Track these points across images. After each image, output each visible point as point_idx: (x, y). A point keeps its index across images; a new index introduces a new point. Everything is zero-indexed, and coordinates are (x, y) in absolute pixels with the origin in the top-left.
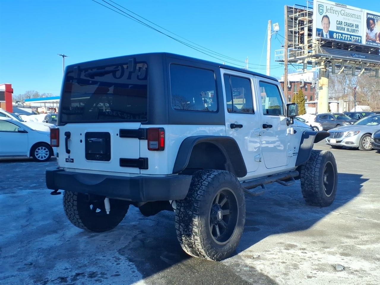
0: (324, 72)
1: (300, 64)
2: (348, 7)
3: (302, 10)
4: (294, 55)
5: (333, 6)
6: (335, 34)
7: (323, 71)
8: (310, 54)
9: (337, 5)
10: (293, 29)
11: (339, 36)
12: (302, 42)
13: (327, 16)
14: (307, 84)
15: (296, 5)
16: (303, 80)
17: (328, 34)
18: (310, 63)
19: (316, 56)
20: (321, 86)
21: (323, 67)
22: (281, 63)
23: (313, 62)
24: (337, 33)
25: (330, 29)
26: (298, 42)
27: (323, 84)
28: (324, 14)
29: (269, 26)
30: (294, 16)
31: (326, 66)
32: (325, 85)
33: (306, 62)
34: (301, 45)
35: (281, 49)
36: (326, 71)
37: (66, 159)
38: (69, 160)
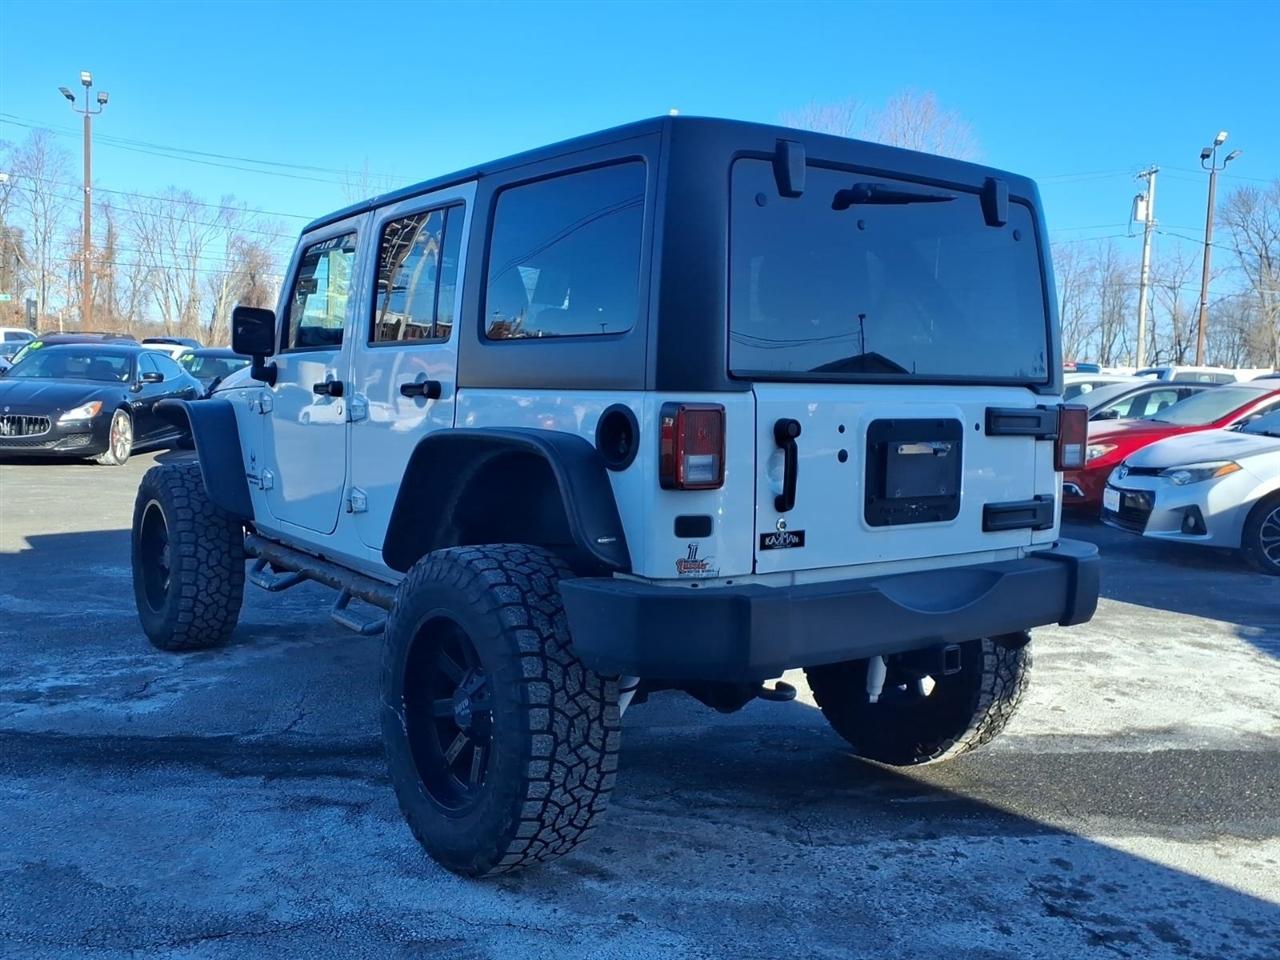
37: (763, 537)
38: (777, 539)
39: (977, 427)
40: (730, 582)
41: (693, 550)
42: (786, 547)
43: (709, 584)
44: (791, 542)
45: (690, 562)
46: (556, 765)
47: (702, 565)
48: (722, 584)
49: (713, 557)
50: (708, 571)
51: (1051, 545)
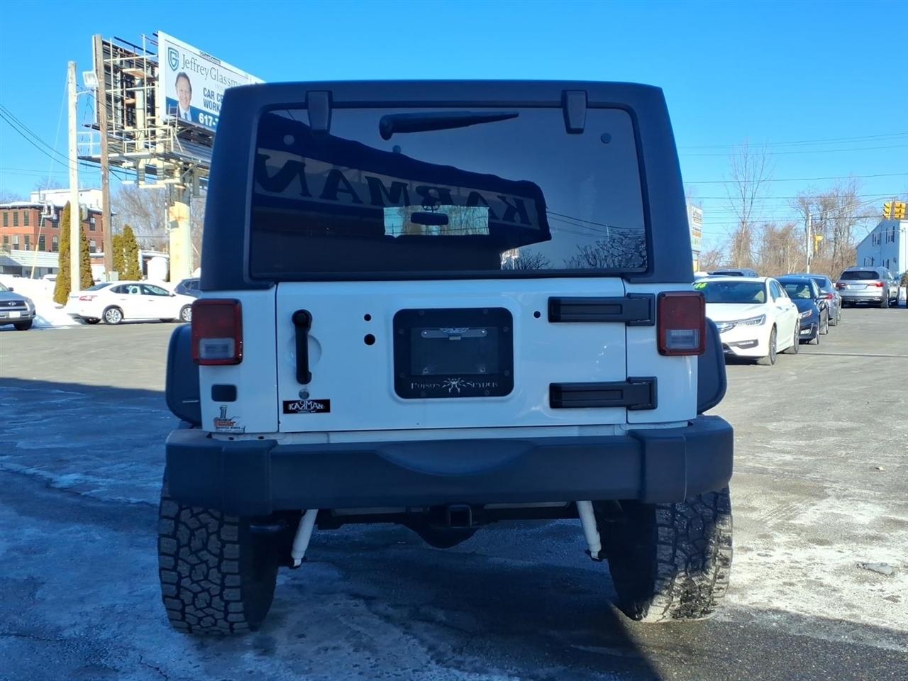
0: (181, 191)
1: (128, 171)
2: (223, 63)
3: (128, 54)
4: (115, 149)
5: (196, 57)
6: (201, 114)
7: (179, 190)
8: (151, 150)
9: (203, 56)
10: (111, 91)
11: (209, 120)
12: (132, 122)
13: (185, 76)
14: (94, 215)
15: (115, 38)
16: (85, 205)
17: (188, 113)
18: (151, 170)
19: (167, 157)
20: (174, 219)
21: (178, 180)
22: (84, 162)
23: (160, 169)
24: (205, 113)
25: (193, 104)
26: (123, 121)
27: (179, 217)
28: (180, 70)
29: (71, 74)
30: (112, 63)
31: (184, 180)
32: (183, 218)
33: (142, 166)
34: (128, 129)
35: (83, 131)
36: (185, 190)
37: (286, 404)
38: (301, 406)
39: (537, 315)
40: (261, 438)
41: (223, 412)
42: (310, 412)
43: (242, 438)
44: (315, 409)
45: (222, 420)
46: (180, 561)
47: (230, 423)
48: (256, 438)
49: (238, 417)
50: (235, 428)
51: (686, 424)
